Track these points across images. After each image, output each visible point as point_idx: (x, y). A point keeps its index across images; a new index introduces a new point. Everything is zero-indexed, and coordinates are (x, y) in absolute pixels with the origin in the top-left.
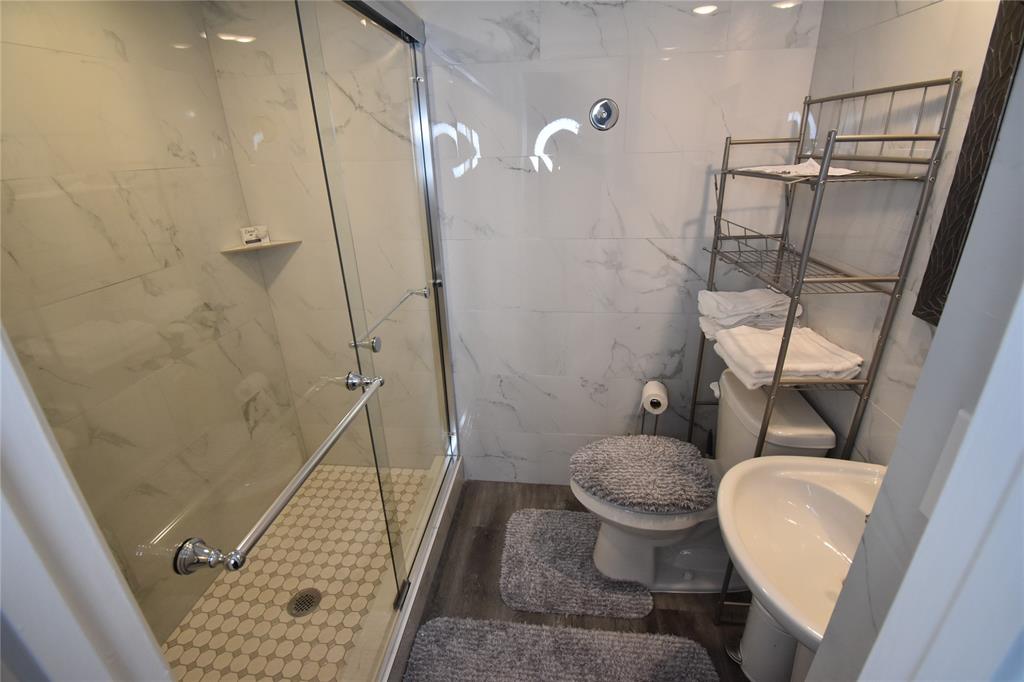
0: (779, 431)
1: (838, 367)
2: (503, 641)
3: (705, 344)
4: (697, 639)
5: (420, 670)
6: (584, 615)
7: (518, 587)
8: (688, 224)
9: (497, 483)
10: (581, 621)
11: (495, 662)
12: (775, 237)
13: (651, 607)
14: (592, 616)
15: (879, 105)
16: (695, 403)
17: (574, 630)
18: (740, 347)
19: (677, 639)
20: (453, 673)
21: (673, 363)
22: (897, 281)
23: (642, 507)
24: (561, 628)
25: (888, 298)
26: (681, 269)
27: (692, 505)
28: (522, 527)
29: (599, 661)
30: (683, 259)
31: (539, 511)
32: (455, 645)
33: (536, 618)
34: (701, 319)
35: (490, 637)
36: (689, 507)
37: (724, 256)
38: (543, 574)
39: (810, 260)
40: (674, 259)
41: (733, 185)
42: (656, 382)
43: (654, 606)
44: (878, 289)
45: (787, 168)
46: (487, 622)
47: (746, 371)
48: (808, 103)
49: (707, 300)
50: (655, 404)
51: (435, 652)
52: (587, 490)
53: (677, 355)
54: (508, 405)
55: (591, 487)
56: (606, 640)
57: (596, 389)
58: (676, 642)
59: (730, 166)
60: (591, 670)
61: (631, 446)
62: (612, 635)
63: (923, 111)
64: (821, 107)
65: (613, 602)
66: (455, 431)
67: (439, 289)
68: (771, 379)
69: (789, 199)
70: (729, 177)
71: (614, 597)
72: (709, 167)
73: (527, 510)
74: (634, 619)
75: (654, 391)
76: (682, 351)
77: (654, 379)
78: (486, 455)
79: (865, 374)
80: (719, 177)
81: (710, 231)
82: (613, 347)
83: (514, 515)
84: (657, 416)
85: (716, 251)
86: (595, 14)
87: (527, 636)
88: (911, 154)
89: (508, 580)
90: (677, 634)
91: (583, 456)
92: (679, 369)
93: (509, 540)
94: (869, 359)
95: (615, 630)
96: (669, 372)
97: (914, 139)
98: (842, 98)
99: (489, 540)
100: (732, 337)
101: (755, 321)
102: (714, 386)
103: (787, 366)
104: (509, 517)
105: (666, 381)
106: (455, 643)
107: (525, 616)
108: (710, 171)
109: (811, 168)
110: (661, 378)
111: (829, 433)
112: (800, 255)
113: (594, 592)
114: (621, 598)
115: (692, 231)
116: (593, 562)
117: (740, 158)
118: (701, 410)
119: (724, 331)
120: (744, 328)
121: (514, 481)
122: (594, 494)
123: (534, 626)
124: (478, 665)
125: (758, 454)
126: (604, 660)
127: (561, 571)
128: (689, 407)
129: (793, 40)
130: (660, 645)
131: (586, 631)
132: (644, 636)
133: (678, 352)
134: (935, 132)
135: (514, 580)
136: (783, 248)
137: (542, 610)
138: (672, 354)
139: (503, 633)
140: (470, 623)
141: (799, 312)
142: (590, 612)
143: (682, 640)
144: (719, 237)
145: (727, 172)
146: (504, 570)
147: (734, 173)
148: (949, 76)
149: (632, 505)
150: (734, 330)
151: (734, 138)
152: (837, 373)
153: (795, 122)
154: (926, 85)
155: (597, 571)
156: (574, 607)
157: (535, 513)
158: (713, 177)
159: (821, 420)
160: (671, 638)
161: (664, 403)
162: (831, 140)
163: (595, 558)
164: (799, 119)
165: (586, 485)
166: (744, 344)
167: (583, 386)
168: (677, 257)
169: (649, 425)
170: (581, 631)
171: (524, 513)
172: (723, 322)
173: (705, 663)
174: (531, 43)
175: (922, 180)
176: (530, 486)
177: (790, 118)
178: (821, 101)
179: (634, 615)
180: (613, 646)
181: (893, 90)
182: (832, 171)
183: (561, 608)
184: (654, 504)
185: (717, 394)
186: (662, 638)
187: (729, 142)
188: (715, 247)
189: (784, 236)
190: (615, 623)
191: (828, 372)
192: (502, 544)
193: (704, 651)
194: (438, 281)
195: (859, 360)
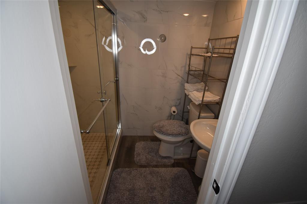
0: (202, 115)
1: (215, 99)
2: (137, 172)
3: (186, 96)
4: (184, 168)
5: (114, 181)
6: (157, 165)
7: (139, 160)
8: (182, 67)
9: (132, 136)
10: (156, 166)
11: (135, 177)
12: (202, 71)
13: (173, 162)
14: (159, 165)
15: (223, 41)
16: (183, 112)
17: (154, 169)
18: (194, 96)
19: (180, 168)
20: (124, 181)
21: (178, 102)
22: (226, 79)
23: (172, 135)
24: (151, 168)
25: (225, 83)
26: (181, 78)
27: (183, 134)
28: (139, 146)
29: (161, 175)
30: (181, 76)
31: (144, 142)
32: (123, 175)
33: (144, 167)
34: (185, 90)
35: (133, 172)
36: (183, 135)
37: (191, 75)
38: (146, 157)
39: (209, 76)
40: (179, 76)
41: (193, 58)
42: (174, 107)
43: (174, 162)
44: (223, 82)
45: (205, 54)
46: (132, 169)
47: (196, 101)
48: (209, 40)
49: (187, 86)
50: (174, 112)
51: (118, 177)
52: (158, 132)
53: (179, 100)
54: (135, 114)
55: (159, 131)
56: (162, 170)
57: (159, 109)
58: (180, 169)
59: (192, 53)
60: (159, 177)
61: (168, 122)
62: (164, 169)
63: (232, 43)
64: (212, 41)
65: (164, 161)
66: (120, 122)
67: (117, 81)
68: (201, 102)
69: (205, 61)
70: (192, 56)
71: (164, 160)
72: (187, 53)
73: (140, 142)
74: (169, 165)
75: (174, 109)
76: (180, 99)
77: (174, 106)
78: (129, 128)
79: (220, 101)
80: (190, 56)
81: (187, 69)
82: (164, 98)
83: (137, 144)
84: (174, 115)
85: (189, 74)
86: (161, 13)
87: (143, 171)
88: (229, 52)
89: (136, 159)
90: (180, 167)
91: (157, 125)
92: (180, 103)
93: (136, 149)
94: (221, 97)
95: (165, 167)
96: (177, 105)
97: (230, 49)
98: (216, 39)
99: (131, 150)
100: (193, 93)
101: (197, 90)
102: (188, 107)
103: (204, 99)
104: (136, 144)
105: (177, 107)
106: (123, 174)
107: (142, 166)
108: (187, 54)
109: (209, 54)
110: (175, 106)
111: (214, 115)
112: (207, 75)
113: (159, 160)
114: (166, 161)
115: (183, 69)
116: (158, 153)
117: (194, 51)
118: (185, 114)
119: (191, 92)
120: (195, 92)
121: (136, 135)
122: (160, 133)
123: (144, 168)
124: (130, 178)
125: (199, 119)
126: (162, 174)
127: (150, 156)
128: (182, 113)
129: (206, 25)
130: (176, 170)
131: (158, 168)
132: (172, 168)
133: (179, 99)
134: (234, 48)
135: (138, 158)
136: (204, 74)
137: (146, 165)
138: (178, 100)
139: (136, 171)
140: (127, 169)
141: (207, 88)
142: (158, 164)
143: (181, 168)
144: (189, 70)
145: (191, 55)
146: (135, 156)
147: (193, 55)
148: (237, 36)
149: (169, 135)
150: (193, 92)
151: (193, 47)
152: (215, 100)
153: (206, 44)
154: (232, 38)
155: (160, 155)
156: (155, 163)
157: (143, 142)
158: (188, 56)
159: (211, 112)
160: (179, 168)
161: (176, 111)
162: (214, 48)
163: (159, 152)
164: (207, 43)
165: (158, 131)
166: (195, 95)
167: (156, 108)
168: (180, 75)
169: (172, 117)
170: (156, 168)
171: (140, 143)
172: (190, 91)
173: (186, 173)
174: (145, 18)
175: (231, 58)
176: (141, 136)
177: (205, 44)
178: (212, 40)
179: (169, 164)
180: (165, 171)
181: (226, 38)
182: (213, 55)
183: (151, 164)
184: (174, 134)
185: (189, 108)
186: (176, 168)
187: (192, 48)
188: (188, 73)
189: (204, 71)
190: (165, 166)
191: (213, 100)
192: (134, 150)
193: (186, 170)
194: (117, 79)
195: (219, 98)
